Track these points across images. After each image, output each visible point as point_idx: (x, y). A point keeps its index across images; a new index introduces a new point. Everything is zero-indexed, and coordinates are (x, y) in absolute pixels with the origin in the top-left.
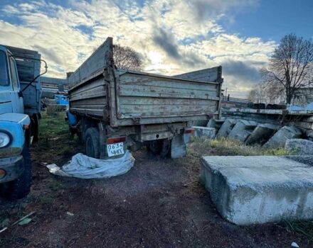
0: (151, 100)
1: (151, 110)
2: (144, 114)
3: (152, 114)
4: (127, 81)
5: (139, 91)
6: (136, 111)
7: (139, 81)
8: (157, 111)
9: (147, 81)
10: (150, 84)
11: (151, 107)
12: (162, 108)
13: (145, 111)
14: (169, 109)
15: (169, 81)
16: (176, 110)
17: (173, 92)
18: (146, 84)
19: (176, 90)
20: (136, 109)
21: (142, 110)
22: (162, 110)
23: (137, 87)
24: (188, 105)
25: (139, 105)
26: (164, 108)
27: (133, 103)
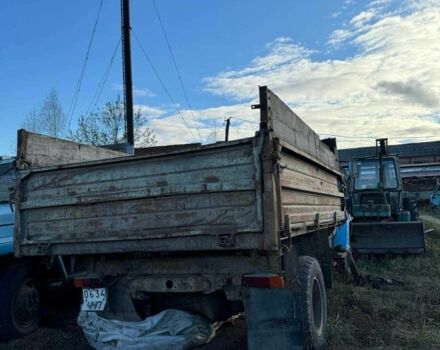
0: (70, 211)
1: (71, 229)
2: (60, 237)
3: (73, 235)
4: (36, 185)
5: (50, 197)
6: (48, 232)
7: (53, 182)
8: (83, 230)
9: (66, 178)
10: (70, 182)
11: (72, 223)
12: (91, 223)
13: (62, 232)
14: (106, 223)
15: (106, 169)
16: (122, 226)
17: (113, 189)
18: (62, 183)
19: (118, 185)
20: (48, 227)
21: (57, 229)
22: (91, 228)
23: (49, 192)
24: (150, 212)
25: (54, 221)
26: (96, 223)
27: (43, 219)
